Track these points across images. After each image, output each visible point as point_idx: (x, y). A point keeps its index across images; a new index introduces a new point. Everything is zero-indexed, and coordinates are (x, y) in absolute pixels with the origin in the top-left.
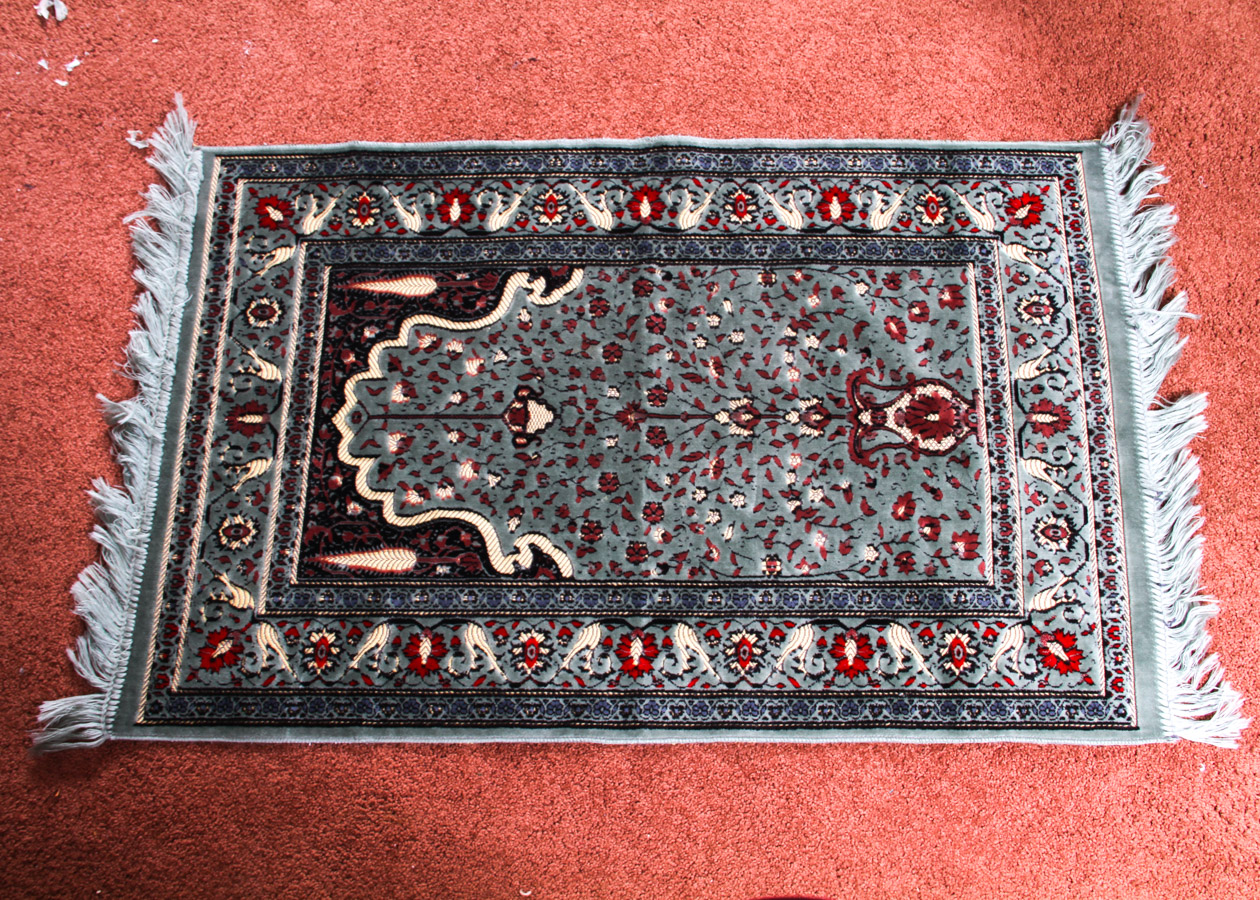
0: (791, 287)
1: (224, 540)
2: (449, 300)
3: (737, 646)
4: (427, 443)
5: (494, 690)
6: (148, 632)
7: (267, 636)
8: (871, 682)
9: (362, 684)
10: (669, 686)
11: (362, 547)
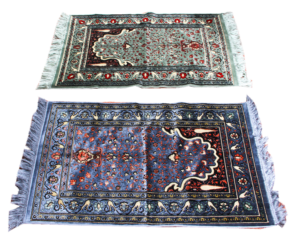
0: (170, 31)
1: (72, 63)
2: (112, 32)
3: (163, 75)
4: (108, 49)
5: (120, 81)
6: (58, 74)
7: (79, 75)
8: (187, 79)
9: (97, 80)
10: (151, 80)
11: (97, 63)
